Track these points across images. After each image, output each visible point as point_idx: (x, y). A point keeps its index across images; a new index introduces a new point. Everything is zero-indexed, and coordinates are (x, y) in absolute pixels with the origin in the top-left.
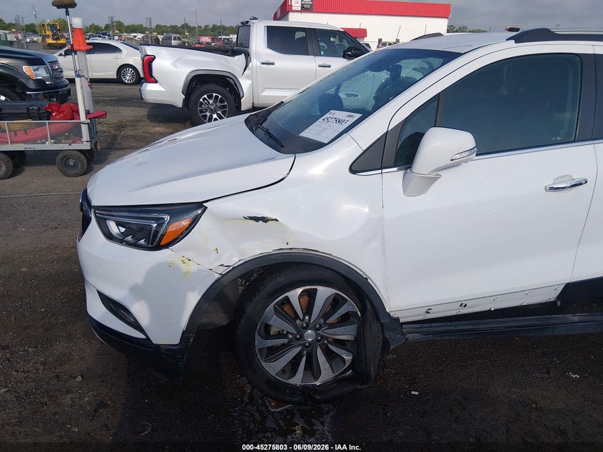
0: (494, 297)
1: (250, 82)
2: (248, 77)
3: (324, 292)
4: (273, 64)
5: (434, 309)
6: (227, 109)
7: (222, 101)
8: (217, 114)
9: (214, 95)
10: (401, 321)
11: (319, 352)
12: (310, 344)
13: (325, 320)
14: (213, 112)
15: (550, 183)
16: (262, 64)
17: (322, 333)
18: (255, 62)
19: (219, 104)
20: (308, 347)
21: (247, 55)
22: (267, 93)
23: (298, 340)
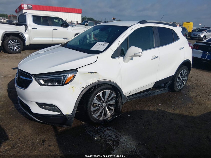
0: (142, 88)
1: (28, 35)
2: (27, 33)
3: (108, 92)
4: (36, 29)
5: (131, 92)
6: (20, 45)
7: (17, 42)
8: (16, 47)
9: (14, 40)
10: (126, 96)
11: (107, 109)
12: (104, 107)
13: (108, 100)
14: (14, 46)
15: (151, 57)
16: (32, 28)
17: (107, 103)
18: (29, 28)
19: (16, 44)
20: (104, 108)
21: (26, 26)
22: (35, 39)
23: (101, 106)
